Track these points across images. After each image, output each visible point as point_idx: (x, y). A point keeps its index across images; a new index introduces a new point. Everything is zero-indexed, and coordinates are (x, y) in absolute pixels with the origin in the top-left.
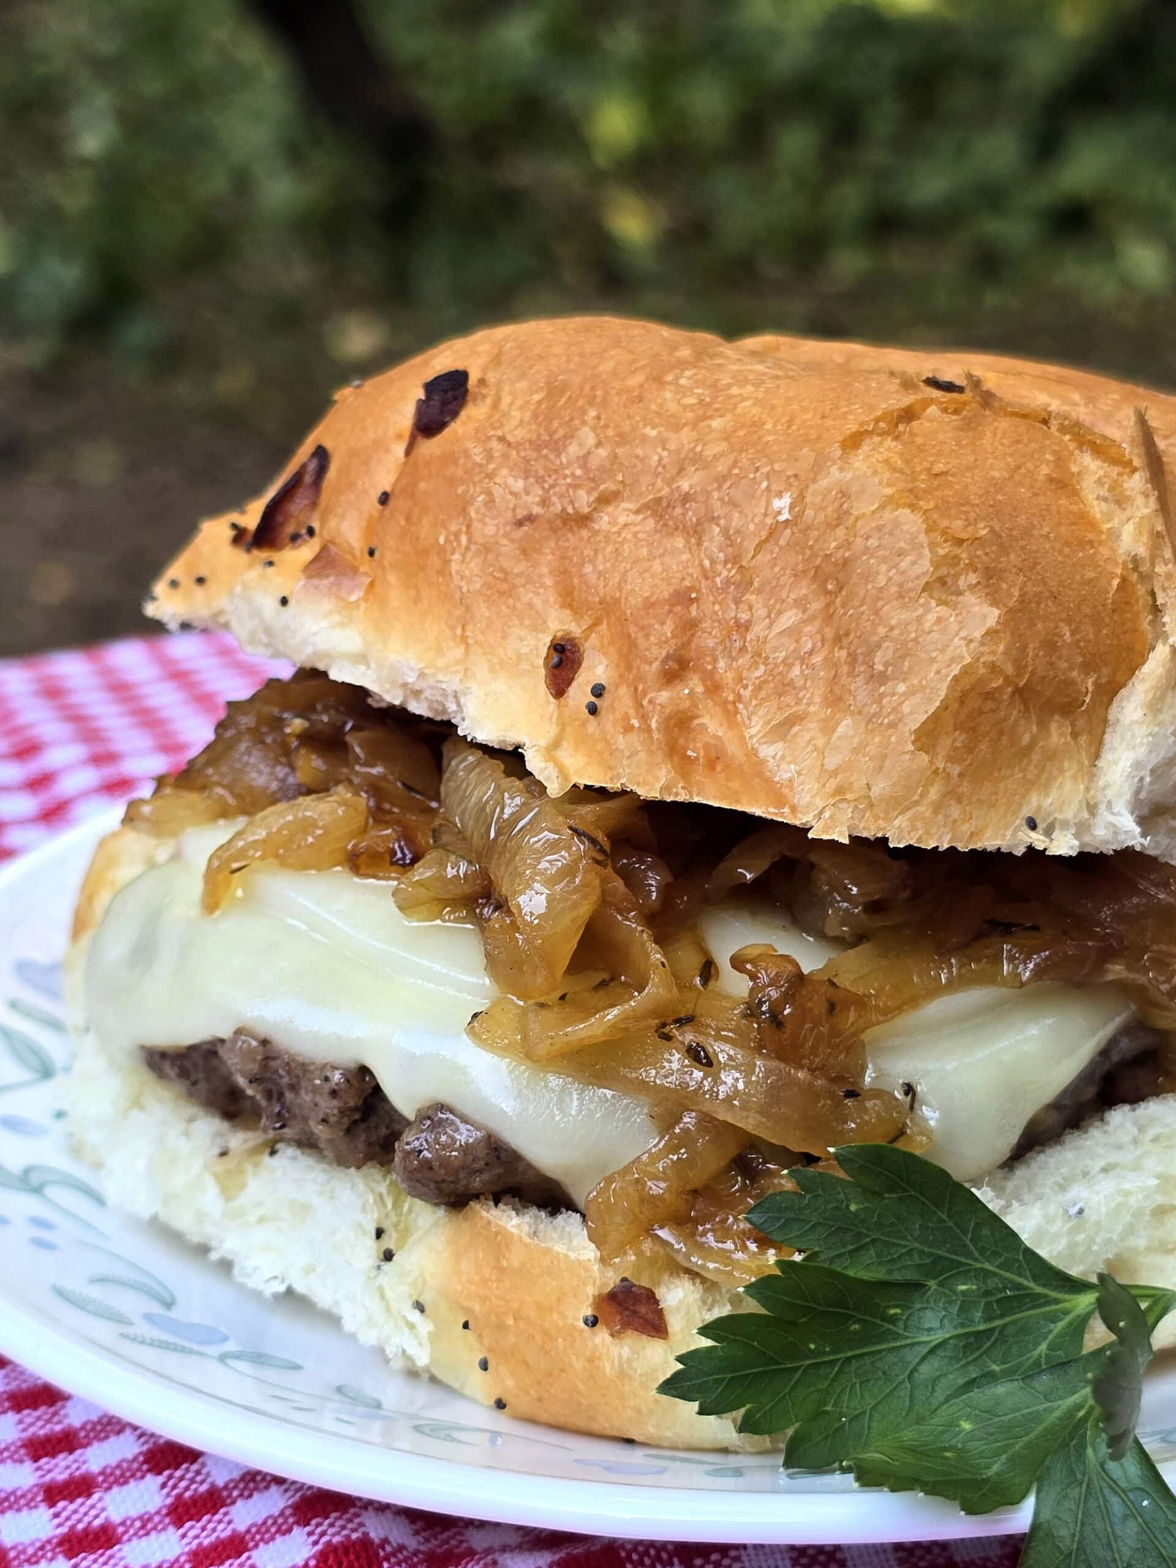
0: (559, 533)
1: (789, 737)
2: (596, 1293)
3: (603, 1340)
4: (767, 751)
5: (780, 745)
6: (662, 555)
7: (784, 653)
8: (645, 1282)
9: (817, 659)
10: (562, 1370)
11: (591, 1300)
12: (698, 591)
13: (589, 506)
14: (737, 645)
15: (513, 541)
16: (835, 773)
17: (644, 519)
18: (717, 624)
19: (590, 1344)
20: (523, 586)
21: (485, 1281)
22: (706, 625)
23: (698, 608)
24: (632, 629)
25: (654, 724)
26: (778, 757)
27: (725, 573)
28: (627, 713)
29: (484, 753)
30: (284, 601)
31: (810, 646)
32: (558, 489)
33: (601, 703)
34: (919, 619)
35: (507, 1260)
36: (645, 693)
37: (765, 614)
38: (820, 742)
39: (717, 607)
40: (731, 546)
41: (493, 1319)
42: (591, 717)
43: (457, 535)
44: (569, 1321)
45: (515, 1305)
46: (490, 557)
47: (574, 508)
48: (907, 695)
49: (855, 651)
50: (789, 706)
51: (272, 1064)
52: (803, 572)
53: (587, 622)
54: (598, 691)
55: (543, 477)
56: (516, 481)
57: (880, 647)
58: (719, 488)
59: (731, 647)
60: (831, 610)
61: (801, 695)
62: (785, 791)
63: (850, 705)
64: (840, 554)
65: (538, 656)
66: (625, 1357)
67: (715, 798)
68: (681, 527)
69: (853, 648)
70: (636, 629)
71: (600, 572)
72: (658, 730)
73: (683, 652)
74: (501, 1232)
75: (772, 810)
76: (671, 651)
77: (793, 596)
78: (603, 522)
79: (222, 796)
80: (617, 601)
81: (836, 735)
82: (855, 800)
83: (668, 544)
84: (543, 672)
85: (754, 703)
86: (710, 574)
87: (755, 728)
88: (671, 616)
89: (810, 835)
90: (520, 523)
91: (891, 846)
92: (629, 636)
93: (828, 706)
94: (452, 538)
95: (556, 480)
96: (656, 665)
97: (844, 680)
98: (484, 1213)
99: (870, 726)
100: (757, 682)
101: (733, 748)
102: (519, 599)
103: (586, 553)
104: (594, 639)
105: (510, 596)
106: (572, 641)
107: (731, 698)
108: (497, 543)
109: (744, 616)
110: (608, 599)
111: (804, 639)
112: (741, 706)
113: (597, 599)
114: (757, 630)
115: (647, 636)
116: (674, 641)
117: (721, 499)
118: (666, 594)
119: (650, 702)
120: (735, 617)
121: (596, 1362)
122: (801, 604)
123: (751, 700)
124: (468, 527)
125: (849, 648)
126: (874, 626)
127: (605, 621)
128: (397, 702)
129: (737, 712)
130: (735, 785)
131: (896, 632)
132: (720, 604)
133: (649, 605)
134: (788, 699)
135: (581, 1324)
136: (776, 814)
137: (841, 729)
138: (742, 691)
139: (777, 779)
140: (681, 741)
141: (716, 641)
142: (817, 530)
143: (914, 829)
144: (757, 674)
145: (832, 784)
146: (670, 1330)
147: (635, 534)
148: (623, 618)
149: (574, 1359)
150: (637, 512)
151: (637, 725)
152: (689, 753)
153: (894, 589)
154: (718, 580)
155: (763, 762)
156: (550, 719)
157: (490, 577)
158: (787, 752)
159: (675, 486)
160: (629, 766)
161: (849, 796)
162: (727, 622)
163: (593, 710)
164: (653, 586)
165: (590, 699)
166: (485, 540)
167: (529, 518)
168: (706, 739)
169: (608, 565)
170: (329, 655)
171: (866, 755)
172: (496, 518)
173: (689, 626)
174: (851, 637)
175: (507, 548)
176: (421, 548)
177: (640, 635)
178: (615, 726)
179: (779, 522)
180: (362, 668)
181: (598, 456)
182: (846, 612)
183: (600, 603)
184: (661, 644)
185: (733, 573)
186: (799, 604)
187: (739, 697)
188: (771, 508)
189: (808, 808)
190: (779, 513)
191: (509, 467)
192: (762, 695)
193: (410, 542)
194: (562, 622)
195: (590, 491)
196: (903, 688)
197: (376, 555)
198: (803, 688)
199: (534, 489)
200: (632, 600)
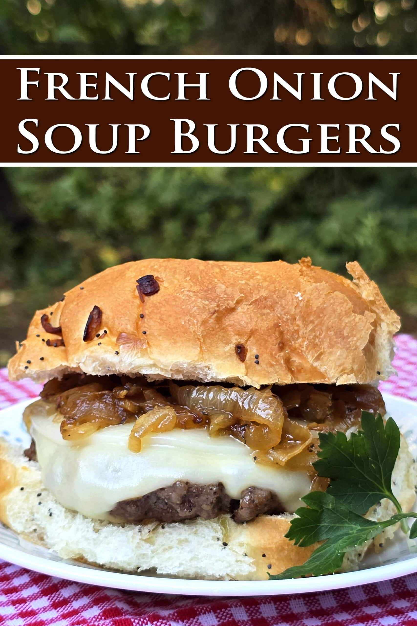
0: (225, 314)
1: (321, 359)
4: (316, 364)
5: (319, 361)
7: (312, 336)
9: (322, 336)
12: (280, 323)
13: (234, 305)
14: (296, 336)
15: (213, 318)
16: (340, 366)
17: (253, 306)
18: (288, 332)
20: (220, 331)
22: (286, 332)
23: (282, 328)
24: (265, 337)
26: (320, 365)
27: (286, 317)
28: (269, 361)
30: (117, 353)
32: (221, 302)
33: (260, 360)
34: (354, 320)
36: (276, 354)
37: (303, 326)
38: (331, 359)
39: (287, 327)
40: (285, 309)
42: (257, 365)
43: (189, 320)
47: (229, 306)
48: (358, 340)
49: (336, 331)
50: (318, 350)
51: (191, 489)
53: (246, 338)
54: (257, 357)
56: (205, 301)
57: (345, 329)
58: (275, 294)
60: (323, 322)
61: (321, 346)
62: (325, 374)
63: (339, 346)
65: (232, 351)
67: (303, 381)
68: (266, 306)
70: (267, 336)
72: (284, 364)
73: (282, 341)
75: (322, 380)
78: (239, 309)
80: (257, 330)
83: (264, 311)
84: (236, 355)
86: (282, 318)
87: (310, 358)
88: (276, 331)
89: (337, 385)
90: (213, 313)
92: (265, 339)
93: (331, 348)
94: (187, 321)
95: (219, 299)
96: (277, 346)
99: (348, 351)
100: (306, 345)
101: (306, 365)
104: (249, 342)
105: (216, 335)
106: (242, 345)
107: (300, 351)
108: (208, 320)
109: (296, 328)
110: (253, 329)
111: (316, 331)
112: (303, 353)
113: (249, 330)
114: (302, 331)
115: (271, 338)
116: (279, 338)
117: (277, 297)
118: (272, 325)
119: (278, 356)
120: (293, 329)
124: (194, 317)
125: (334, 331)
126: (341, 323)
127: (253, 337)
129: (303, 355)
130: (308, 376)
131: (348, 325)
133: (268, 329)
136: (324, 382)
137: (338, 353)
138: (302, 349)
139: (321, 371)
140: (290, 366)
141: (289, 336)
144: (305, 343)
145: (341, 369)
148: (260, 334)
151: (275, 364)
152: (293, 369)
153: (344, 313)
154: (284, 319)
155: (316, 368)
156: (243, 368)
157: (208, 330)
159: (261, 295)
161: (346, 371)
162: (292, 331)
163: (257, 363)
164: (267, 324)
165: (255, 360)
166: (203, 320)
167: (215, 311)
168: (296, 364)
169: (250, 320)
170: (141, 367)
171: (349, 359)
172: (204, 313)
173: (281, 333)
174: (334, 328)
175: (211, 321)
176: (173, 327)
177: (269, 338)
178: (266, 366)
179: (299, 300)
180: (154, 368)
181: (229, 290)
182: (330, 321)
183: (251, 331)
184: (277, 339)
185: (288, 317)
186: (312, 322)
187: (302, 351)
188: (293, 297)
189: (333, 377)
190: (298, 298)
191: (200, 298)
192: (309, 349)
193: (166, 326)
194: (236, 339)
195: (232, 301)
196: (355, 339)
197: (147, 333)
198: (320, 345)
199: (212, 303)
200: (263, 329)
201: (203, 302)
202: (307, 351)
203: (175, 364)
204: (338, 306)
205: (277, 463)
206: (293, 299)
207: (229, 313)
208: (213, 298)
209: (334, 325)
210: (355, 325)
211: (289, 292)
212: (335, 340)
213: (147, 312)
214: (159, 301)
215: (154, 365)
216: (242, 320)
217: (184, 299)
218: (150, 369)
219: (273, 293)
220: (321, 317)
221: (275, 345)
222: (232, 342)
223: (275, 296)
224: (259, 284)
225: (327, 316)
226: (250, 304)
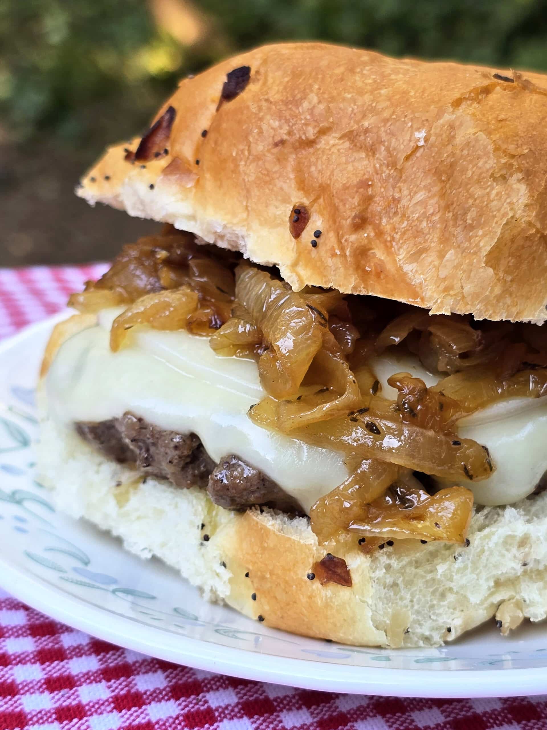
0: (298, 150)
1: (420, 260)
2: (315, 562)
3: (317, 587)
4: (408, 268)
5: (415, 264)
6: (352, 162)
7: (418, 215)
8: (340, 556)
9: (436, 218)
10: (295, 602)
11: (311, 565)
12: (373, 181)
13: (314, 136)
14: (394, 210)
15: (273, 154)
16: (445, 279)
17: (343, 143)
18: (382, 199)
19: (310, 589)
20: (278, 178)
21: (255, 554)
22: (377, 199)
23: (372, 190)
24: (336, 201)
25: (348, 253)
26: (414, 271)
28: (333, 246)
29: (258, 269)
30: (152, 187)
31: (432, 211)
32: (297, 126)
33: (319, 241)
34: (488, 194)
35: (267, 543)
36: (343, 236)
37: (408, 194)
38: (436, 263)
40: (391, 157)
41: (259, 574)
42: (313, 248)
43: (242, 151)
44: (299, 576)
45: (271, 567)
46: (260, 163)
47: (306, 136)
48: (483, 236)
49: (457, 213)
50: (420, 243)
51: (144, 431)
52: (429, 170)
53: (313, 197)
54: (318, 234)
55: (289, 119)
56: (274, 122)
57: (470, 211)
58: (385, 126)
59: (389, 211)
60: (444, 191)
61: (427, 237)
62: (418, 289)
63: (454, 243)
64: (448, 160)
65: (286, 216)
66: (329, 596)
67: (381, 293)
68: (364, 146)
69: (455, 211)
70: (338, 201)
71: (319, 170)
72: (350, 256)
73: (364, 214)
74: (263, 528)
75: (411, 300)
76: (357, 213)
77: (423, 184)
78: (322, 144)
79: (121, 292)
81: (445, 259)
82: (455, 295)
83: (356, 155)
84: (288, 224)
85: (401, 242)
86: (380, 172)
88: (358, 194)
89: (430, 314)
90: (276, 145)
91: (476, 319)
92: (335, 205)
93: (441, 243)
94: (240, 153)
95: (296, 121)
97: (451, 229)
98: (254, 518)
99: (464, 255)
100: (403, 230)
101: (390, 267)
102: (275, 185)
103: (312, 160)
105: (270, 184)
106: (304, 208)
107: (389, 239)
108: (264, 155)
110: (324, 184)
111: (429, 207)
112: (394, 243)
113: (318, 185)
114: (404, 202)
115: (344, 205)
116: (359, 207)
118: (355, 182)
119: (346, 241)
121: (313, 599)
122: (427, 188)
123: (399, 240)
124: (249, 146)
125: (453, 212)
126: (467, 198)
127: (322, 197)
128: (212, 242)
129: (392, 246)
130: (390, 286)
131: (477, 202)
132: (384, 188)
133: (346, 188)
134: (419, 240)
135: (306, 578)
136: (413, 302)
137: (448, 256)
138: (395, 235)
139: (413, 283)
140: (362, 262)
141: (381, 208)
142: (437, 147)
143: (487, 310)
144: (403, 226)
145: (443, 286)
146: (353, 582)
147: (339, 150)
148: (331, 195)
149: (301, 597)
150: (340, 138)
151: (339, 253)
152: (367, 268)
153: (476, 178)
154: (384, 175)
155: (406, 274)
156: (293, 250)
157: (260, 174)
158: (418, 269)
159: (361, 124)
160: (335, 275)
162: (388, 198)
163: (315, 244)
164: (349, 178)
165: (314, 239)
167: (281, 142)
168: (376, 261)
172: (263, 142)
173: (367, 200)
175: (269, 158)
176: (223, 159)
178: (326, 253)
179: (418, 145)
181: (320, 107)
183: (320, 187)
184: (353, 209)
185: (392, 171)
187: (392, 238)
188: (412, 137)
189: (431, 298)
190: (419, 140)
191: (272, 114)
193: (217, 155)
194: (297, 198)
195: (315, 127)
196: (480, 233)
197: (200, 164)
198: (428, 233)
199: (284, 126)
200: (337, 185)
206: (409, 141)
207: (304, 148)
208: (288, 117)
210: (487, 205)
213: (211, 127)
215: (194, 218)
217: (252, 113)
219: (382, 124)
223: (383, 129)
224: (373, 104)
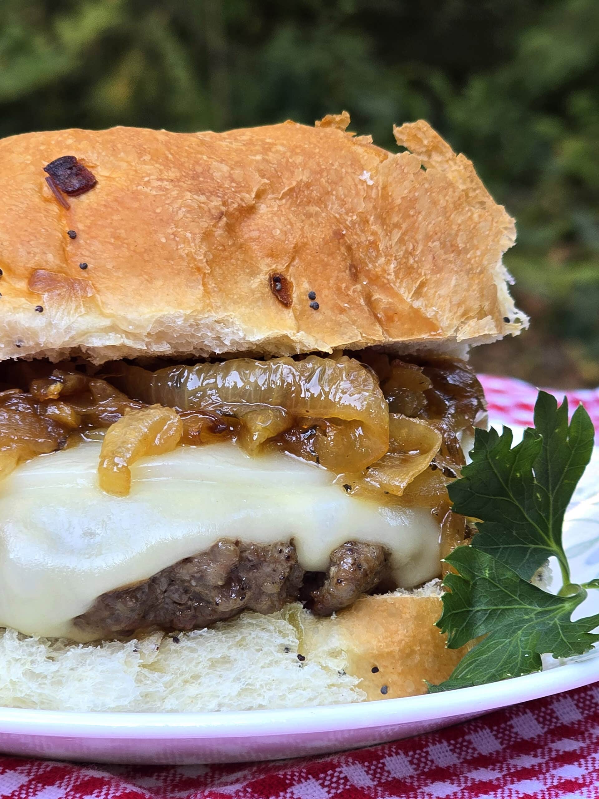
0: (239, 219)
1: (424, 295)
4: (417, 304)
5: (421, 299)
7: (402, 253)
13: (253, 201)
15: (220, 227)
16: (459, 305)
18: (360, 245)
20: (237, 251)
22: (355, 247)
23: (348, 239)
24: (323, 256)
26: (424, 305)
27: (350, 219)
28: (337, 302)
30: (41, 309)
32: (228, 195)
33: (318, 300)
34: (471, 218)
40: (346, 204)
47: (244, 202)
49: (444, 240)
50: (416, 279)
52: (391, 209)
53: (285, 261)
54: (312, 297)
56: (199, 197)
57: (457, 236)
58: (322, 177)
59: (372, 256)
61: (419, 272)
62: (435, 322)
64: (412, 195)
68: (312, 200)
73: (353, 263)
76: (349, 263)
77: (392, 222)
78: (263, 208)
87: (405, 294)
88: (341, 245)
90: (219, 218)
92: (323, 260)
93: (436, 273)
99: (470, 276)
100: (395, 270)
101: (400, 307)
102: (238, 258)
104: (292, 270)
105: (231, 258)
106: (280, 274)
107: (386, 281)
108: (212, 231)
109: (371, 238)
110: (299, 244)
112: (392, 284)
113: (291, 246)
116: (348, 257)
118: (331, 234)
120: (367, 240)
123: (396, 280)
127: (298, 258)
129: (392, 288)
130: (408, 326)
132: (356, 235)
133: (327, 241)
134: (414, 275)
136: (435, 335)
137: (454, 282)
138: (389, 277)
139: (428, 317)
140: (374, 309)
141: (364, 254)
142: (391, 186)
144: (392, 266)
145: (461, 311)
151: (348, 306)
152: (378, 315)
154: (348, 223)
155: (417, 312)
156: (290, 318)
157: (216, 251)
158: (426, 302)
159: (298, 180)
161: (471, 314)
162: (364, 243)
163: (314, 307)
164: (322, 232)
165: (310, 302)
166: (204, 231)
167: (222, 215)
168: (383, 306)
169: (289, 227)
170: (87, 333)
171: (474, 291)
172: (202, 217)
173: (349, 248)
174: (439, 234)
175: (219, 232)
176: (143, 250)
177: (330, 258)
178: (333, 311)
179: (368, 186)
180: (112, 335)
181: (238, 173)
182: (430, 223)
183: (294, 248)
184: (344, 260)
185: (355, 217)
186: (397, 226)
187: (388, 280)
188: (357, 181)
189: (449, 327)
190: (365, 182)
191: (188, 191)
192: (401, 276)
193: (128, 248)
194: (269, 265)
195: (249, 192)
196: (478, 253)
197: (90, 266)
198: (418, 267)
199: (213, 198)
200: (317, 241)
201: (196, 197)
202: (399, 281)
203: (159, 322)
204: (438, 193)
205: (387, 493)
206: (356, 185)
207: (245, 216)
208: (211, 189)
209: (437, 229)
210: (474, 228)
211: (346, 172)
212: (444, 257)
213: (80, 226)
214: (103, 203)
215: (113, 328)
216: (274, 228)
217: (155, 196)
218: (107, 337)
219: (319, 176)
220: (413, 216)
221: (345, 272)
222: (262, 271)
223: (323, 180)
224: (288, 161)
225: (423, 213)
226: (282, 199)
